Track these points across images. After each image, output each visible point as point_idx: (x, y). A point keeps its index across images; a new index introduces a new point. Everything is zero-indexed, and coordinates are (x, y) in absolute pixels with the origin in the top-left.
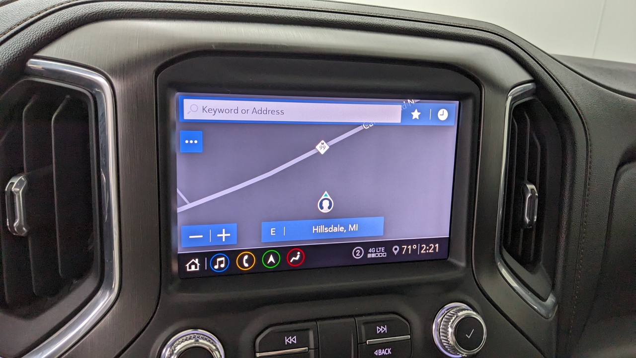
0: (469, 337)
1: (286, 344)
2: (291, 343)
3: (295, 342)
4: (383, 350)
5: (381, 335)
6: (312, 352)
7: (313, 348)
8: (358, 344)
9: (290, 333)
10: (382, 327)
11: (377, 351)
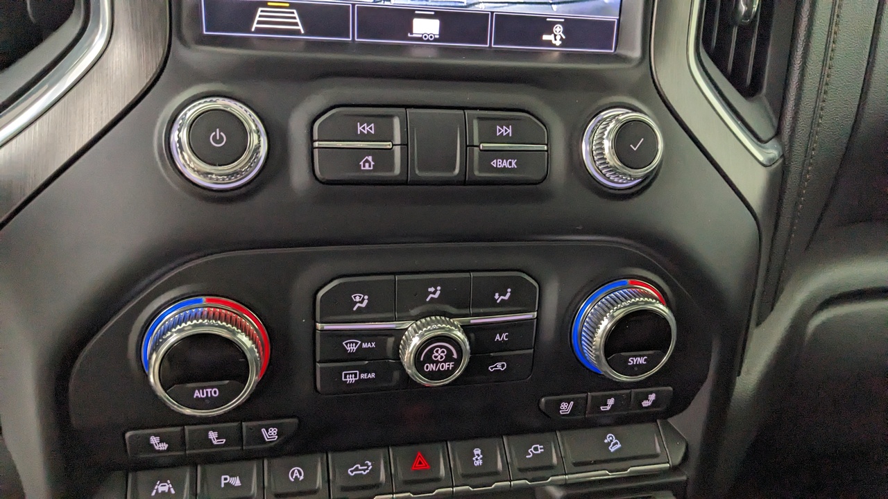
0: (635, 149)
1: (359, 133)
2: (366, 132)
3: (373, 132)
4: (505, 161)
5: (503, 139)
6: (397, 150)
7: (399, 143)
8: (467, 146)
9: (367, 118)
10: (504, 127)
11: (495, 161)
